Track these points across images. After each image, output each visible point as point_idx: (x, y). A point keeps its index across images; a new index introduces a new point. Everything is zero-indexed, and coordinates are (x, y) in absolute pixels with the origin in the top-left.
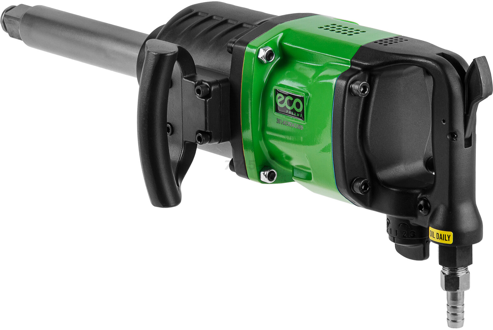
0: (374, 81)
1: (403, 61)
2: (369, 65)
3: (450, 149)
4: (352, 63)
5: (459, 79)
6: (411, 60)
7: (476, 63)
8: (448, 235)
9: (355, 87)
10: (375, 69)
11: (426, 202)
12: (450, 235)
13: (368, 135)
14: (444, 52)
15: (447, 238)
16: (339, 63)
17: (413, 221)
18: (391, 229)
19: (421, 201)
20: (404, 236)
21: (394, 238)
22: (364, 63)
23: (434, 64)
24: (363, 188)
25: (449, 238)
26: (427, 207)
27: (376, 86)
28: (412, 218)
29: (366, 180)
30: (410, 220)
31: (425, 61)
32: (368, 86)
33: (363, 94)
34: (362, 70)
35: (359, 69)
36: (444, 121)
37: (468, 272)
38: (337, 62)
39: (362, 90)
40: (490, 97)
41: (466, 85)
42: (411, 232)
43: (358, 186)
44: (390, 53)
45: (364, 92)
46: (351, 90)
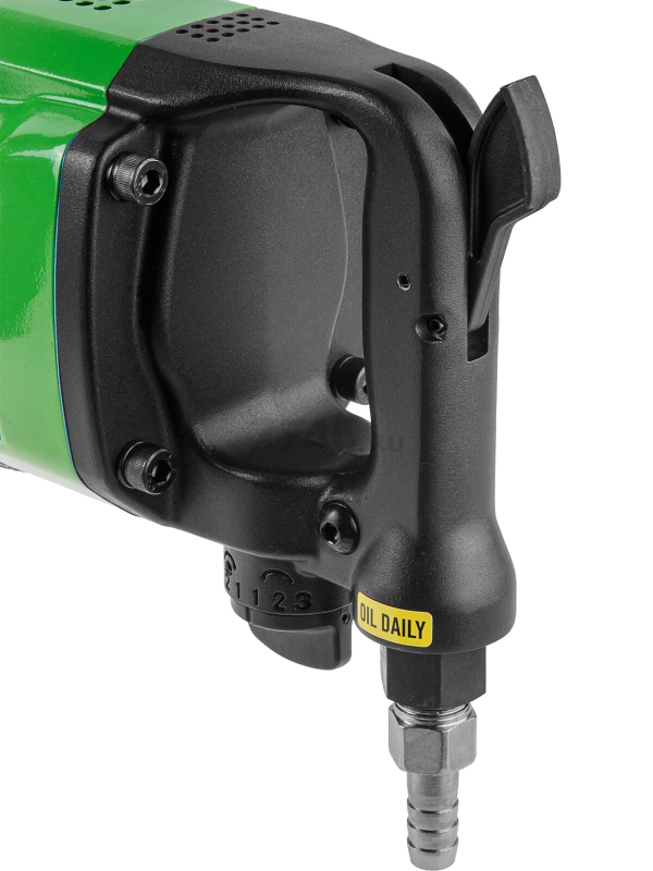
0: (180, 153)
1: (270, 93)
2: (164, 106)
3: (423, 367)
4: (112, 100)
5: (452, 150)
6: (295, 91)
7: (511, 100)
8: (417, 623)
9: (125, 174)
10: (183, 117)
11: (347, 513)
12: (424, 623)
13: (167, 316)
14: (397, 62)
15: (415, 631)
16: (71, 96)
17: (305, 566)
18: (238, 584)
19: (331, 511)
20: (277, 608)
21: (247, 610)
22: (149, 97)
23: (371, 104)
24: (154, 473)
25: (421, 630)
26: (349, 531)
27: (186, 167)
28: (303, 559)
29: (163, 450)
30: (296, 564)
31: (343, 93)
32: (164, 172)
33: (148, 196)
34: (141, 121)
35: (134, 116)
36: (404, 281)
37: (472, 715)
38: (65, 96)
39: (144, 182)
40: (551, 204)
41: (474, 167)
42: (300, 595)
43: (137, 470)
44: (230, 68)
45: (149, 188)
46: (109, 184)
